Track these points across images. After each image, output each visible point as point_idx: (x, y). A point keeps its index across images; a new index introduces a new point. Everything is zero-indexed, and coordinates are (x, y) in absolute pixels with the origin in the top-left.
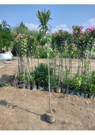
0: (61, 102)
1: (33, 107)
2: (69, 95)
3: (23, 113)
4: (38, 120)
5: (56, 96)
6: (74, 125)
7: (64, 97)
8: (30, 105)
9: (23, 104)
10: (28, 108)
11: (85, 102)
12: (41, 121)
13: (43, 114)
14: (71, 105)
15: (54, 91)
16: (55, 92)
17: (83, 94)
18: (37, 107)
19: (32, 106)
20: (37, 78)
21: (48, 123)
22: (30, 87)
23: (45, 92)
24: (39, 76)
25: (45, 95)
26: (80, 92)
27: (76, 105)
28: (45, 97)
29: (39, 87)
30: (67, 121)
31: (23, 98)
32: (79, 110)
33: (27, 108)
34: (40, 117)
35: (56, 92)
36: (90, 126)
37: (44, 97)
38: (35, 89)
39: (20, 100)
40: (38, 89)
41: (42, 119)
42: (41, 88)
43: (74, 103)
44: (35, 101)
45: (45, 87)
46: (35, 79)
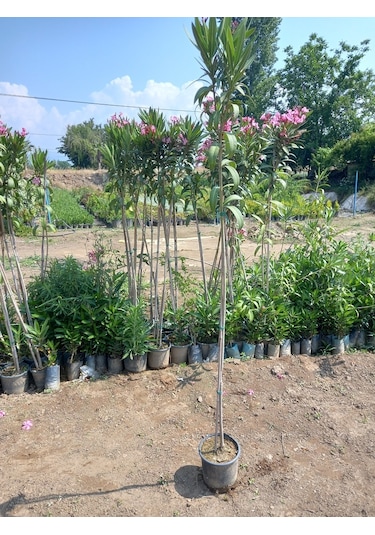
0: (200, 399)
1: (109, 463)
2: (209, 364)
3: (85, 507)
4: (173, 502)
5: (168, 381)
6: (298, 458)
7: (198, 377)
8: (90, 458)
9: (48, 467)
10: (92, 472)
11: (272, 373)
12: (189, 500)
13: (173, 469)
14: (235, 399)
15: (145, 368)
16: (149, 368)
17: (251, 347)
18: (125, 456)
19: (101, 459)
20: (57, 330)
21: (222, 496)
22: (24, 380)
23: (113, 379)
24: (66, 319)
25: (125, 393)
26: (240, 344)
27: (251, 392)
28: (129, 401)
29: (75, 366)
30: (270, 457)
31: (24, 440)
32: (270, 404)
33: (88, 480)
34: (172, 487)
35: (152, 366)
37: (123, 400)
38: (55, 384)
39: (15, 458)
40: (65, 376)
41: (188, 490)
42: (86, 371)
43: (241, 386)
44: (96, 434)
45: (101, 359)
46: (50, 336)
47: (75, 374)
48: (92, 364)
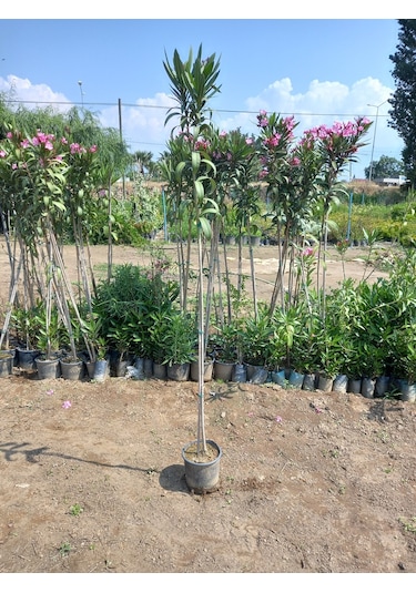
0: (224, 415)
1: (116, 447)
2: (248, 386)
3: (80, 475)
4: (151, 490)
6: (289, 486)
7: (230, 395)
8: (102, 440)
9: (67, 439)
10: (98, 451)
11: (311, 405)
12: (166, 492)
13: (165, 465)
14: (260, 422)
15: (185, 378)
16: (190, 378)
17: (298, 376)
18: (131, 445)
19: (111, 443)
20: (111, 329)
21: (196, 496)
22: (79, 369)
23: (152, 382)
24: (120, 321)
25: (156, 396)
26: (288, 371)
27: (279, 418)
28: (157, 403)
29: (122, 364)
30: (262, 478)
31: (61, 416)
32: (295, 434)
33: (92, 455)
34: (155, 478)
35: (194, 378)
36: (341, 482)
37: (152, 402)
38: (102, 376)
39: (48, 427)
40: (114, 373)
41: (168, 485)
42: (132, 371)
43: (271, 411)
44: (117, 423)
45: (148, 363)
46: (102, 333)
47: (122, 372)
48: (140, 366)
